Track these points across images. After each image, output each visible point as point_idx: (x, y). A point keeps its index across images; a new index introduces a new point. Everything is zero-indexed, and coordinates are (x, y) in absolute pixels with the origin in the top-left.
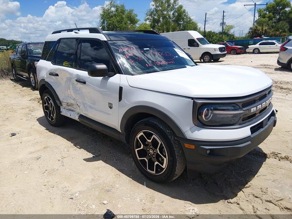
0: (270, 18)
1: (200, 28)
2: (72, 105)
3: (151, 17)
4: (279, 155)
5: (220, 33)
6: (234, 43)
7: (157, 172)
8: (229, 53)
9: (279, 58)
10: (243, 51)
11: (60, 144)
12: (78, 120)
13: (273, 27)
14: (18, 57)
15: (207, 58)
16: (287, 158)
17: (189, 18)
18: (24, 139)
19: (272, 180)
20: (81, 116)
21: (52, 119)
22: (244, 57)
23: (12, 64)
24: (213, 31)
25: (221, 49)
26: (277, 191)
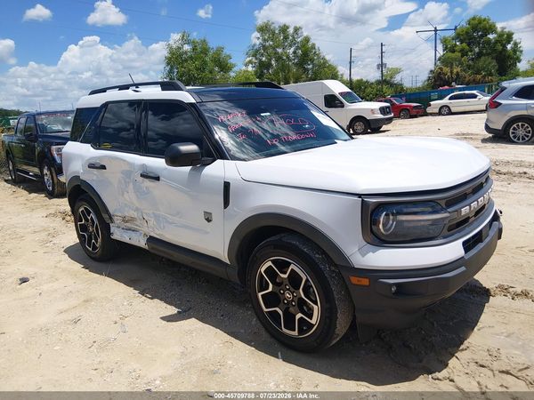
0: (464, 53)
1: (342, 75)
2: (132, 220)
3: (256, 59)
4: (511, 290)
5: (378, 82)
6: (404, 99)
7: (301, 332)
8: (398, 116)
9: (487, 120)
10: (421, 112)
11: (112, 293)
12: (146, 247)
13: (469, 67)
14: (18, 140)
15: (359, 126)
16: (525, 294)
17: (323, 59)
18: (45, 287)
19: (505, 334)
20: (151, 239)
21: (95, 248)
22: (424, 123)
23: (7, 153)
24: (365, 80)
25: (383, 110)
26: (517, 352)
